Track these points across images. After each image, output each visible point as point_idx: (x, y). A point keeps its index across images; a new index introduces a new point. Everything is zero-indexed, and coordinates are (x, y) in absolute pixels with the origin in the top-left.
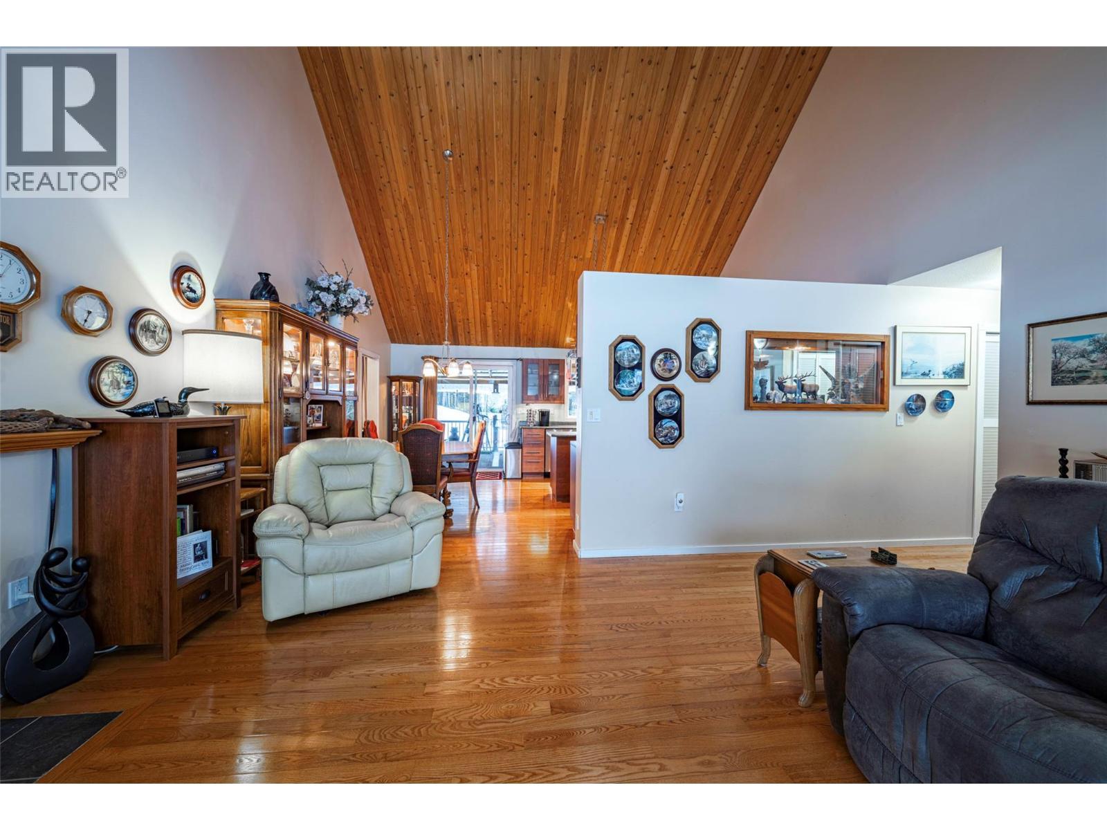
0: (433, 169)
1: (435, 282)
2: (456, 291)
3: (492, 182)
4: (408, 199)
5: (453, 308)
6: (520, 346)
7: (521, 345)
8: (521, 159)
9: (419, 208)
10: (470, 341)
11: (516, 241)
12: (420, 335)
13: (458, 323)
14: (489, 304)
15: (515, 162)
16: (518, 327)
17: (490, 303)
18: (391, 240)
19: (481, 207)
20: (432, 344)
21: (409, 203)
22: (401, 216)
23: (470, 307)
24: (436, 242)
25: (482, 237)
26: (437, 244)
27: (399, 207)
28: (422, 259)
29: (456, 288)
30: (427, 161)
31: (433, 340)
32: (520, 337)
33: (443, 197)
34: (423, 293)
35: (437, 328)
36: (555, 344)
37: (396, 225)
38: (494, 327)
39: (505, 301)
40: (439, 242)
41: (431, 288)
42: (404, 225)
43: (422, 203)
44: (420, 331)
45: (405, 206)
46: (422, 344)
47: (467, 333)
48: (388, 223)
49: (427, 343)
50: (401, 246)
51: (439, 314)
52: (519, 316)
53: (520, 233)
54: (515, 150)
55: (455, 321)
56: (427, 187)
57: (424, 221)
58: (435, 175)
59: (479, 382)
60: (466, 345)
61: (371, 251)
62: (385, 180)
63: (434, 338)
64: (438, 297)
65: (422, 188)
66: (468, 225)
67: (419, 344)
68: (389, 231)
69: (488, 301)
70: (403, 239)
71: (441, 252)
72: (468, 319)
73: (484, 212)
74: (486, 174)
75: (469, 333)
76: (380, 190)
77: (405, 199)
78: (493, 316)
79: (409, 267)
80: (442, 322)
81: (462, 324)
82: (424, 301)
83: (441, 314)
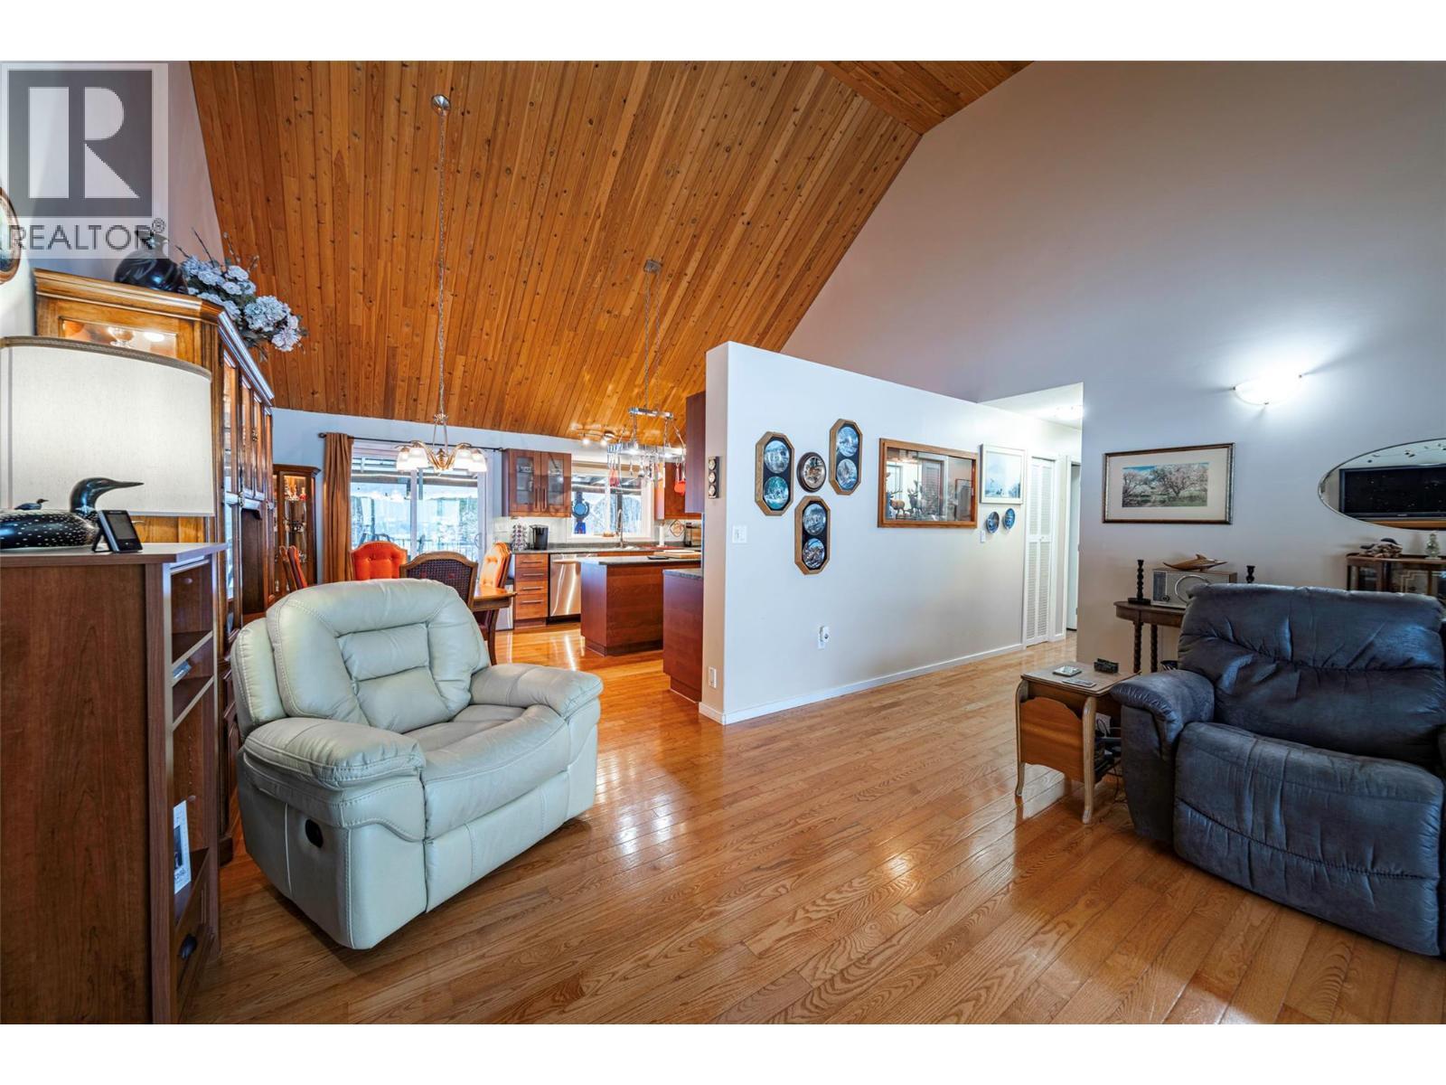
0: (408, 118)
1: (370, 309)
2: (406, 330)
3: (509, 171)
4: (346, 154)
5: (394, 356)
6: (499, 430)
7: (502, 426)
8: (561, 151)
9: (366, 176)
10: (415, 412)
11: (526, 270)
12: (316, 396)
13: (399, 383)
14: (461, 360)
15: (552, 153)
16: (501, 400)
17: (463, 358)
18: (293, 218)
19: (481, 204)
20: (339, 412)
21: (346, 162)
22: (326, 182)
23: (427, 360)
24: (386, 241)
25: (472, 252)
26: (389, 246)
27: (324, 165)
28: (352, 264)
29: (408, 325)
30: (399, 101)
31: (342, 406)
32: (501, 416)
33: (416, 170)
34: (339, 324)
35: (357, 385)
36: (554, 432)
37: (311, 195)
38: (462, 396)
39: (489, 359)
40: (392, 244)
41: (358, 316)
42: (327, 197)
43: (373, 169)
44: (320, 387)
45: (338, 165)
46: (322, 411)
47: (412, 402)
48: (291, 185)
49: (330, 410)
50: (312, 234)
51: (366, 363)
52: (507, 383)
53: (536, 260)
54: (556, 135)
55: (395, 378)
56: (389, 146)
57: (370, 201)
58: (408, 131)
59: (425, 482)
60: (406, 419)
61: (241, 228)
62: (303, 106)
63: (345, 401)
64: (369, 332)
65: (379, 143)
66: (453, 226)
68: (292, 203)
69: (461, 354)
70: (319, 222)
71: (392, 261)
72: (418, 379)
73: (486, 213)
74: (500, 159)
75: (415, 400)
76: (288, 121)
77: (339, 152)
78: (464, 377)
79: (321, 273)
80: (367, 378)
81: (405, 385)
82: (339, 338)
83: (369, 365)
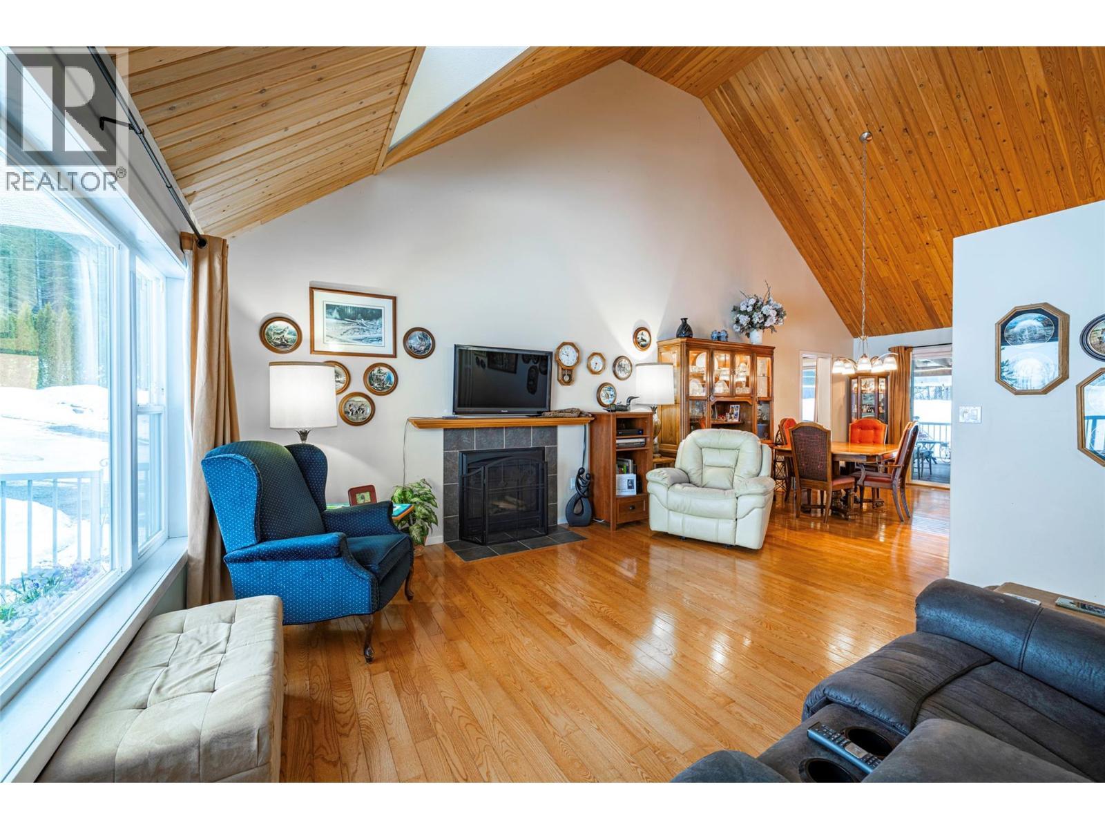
1: (888, 264)
2: (917, 267)
3: (932, 133)
4: (834, 196)
5: (919, 286)
8: (966, 89)
9: (849, 200)
11: (993, 180)
12: (884, 325)
13: (933, 302)
15: (959, 96)
18: (828, 240)
19: (924, 166)
20: (903, 331)
21: (836, 200)
22: (833, 216)
24: (877, 224)
25: (936, 197)
26: (879, 225)
27: (829, 208)
28: (866, 246)
29: (917, 264)
31: (903, 328)
33: (872, 178)
34: (876, 280)
35: (905, 312)
37: (830, 225)
40: (881, 224)
41: (884, 272)
42: (837, 221)
43: (850, 194)
44: (884, 320)
45: (834, 204)
46: (892, 333)
48: (820, 226)
49: (896, 332)
50: (839, 242)
51: (903, 296)
53: (997, 169)
54: (954, 82)
55: (928, 300)
56: (851, 178)
57: (857, 210)
61: (811, 257)
63: (903, 324)
64: (895, 278)
65: (846, 181)
66: (913, 191)
67: (886, 334)
68: (824, 233)
70: (840, 235)
71: (885, 232)
73: (931, 169)
74: (920, 130)
76: (807, 201)
77: (832, 198)
79: (853, 258)
80: (909, 306)
81: (938, 302)
82: (880, 288)
83: (906, 297)
